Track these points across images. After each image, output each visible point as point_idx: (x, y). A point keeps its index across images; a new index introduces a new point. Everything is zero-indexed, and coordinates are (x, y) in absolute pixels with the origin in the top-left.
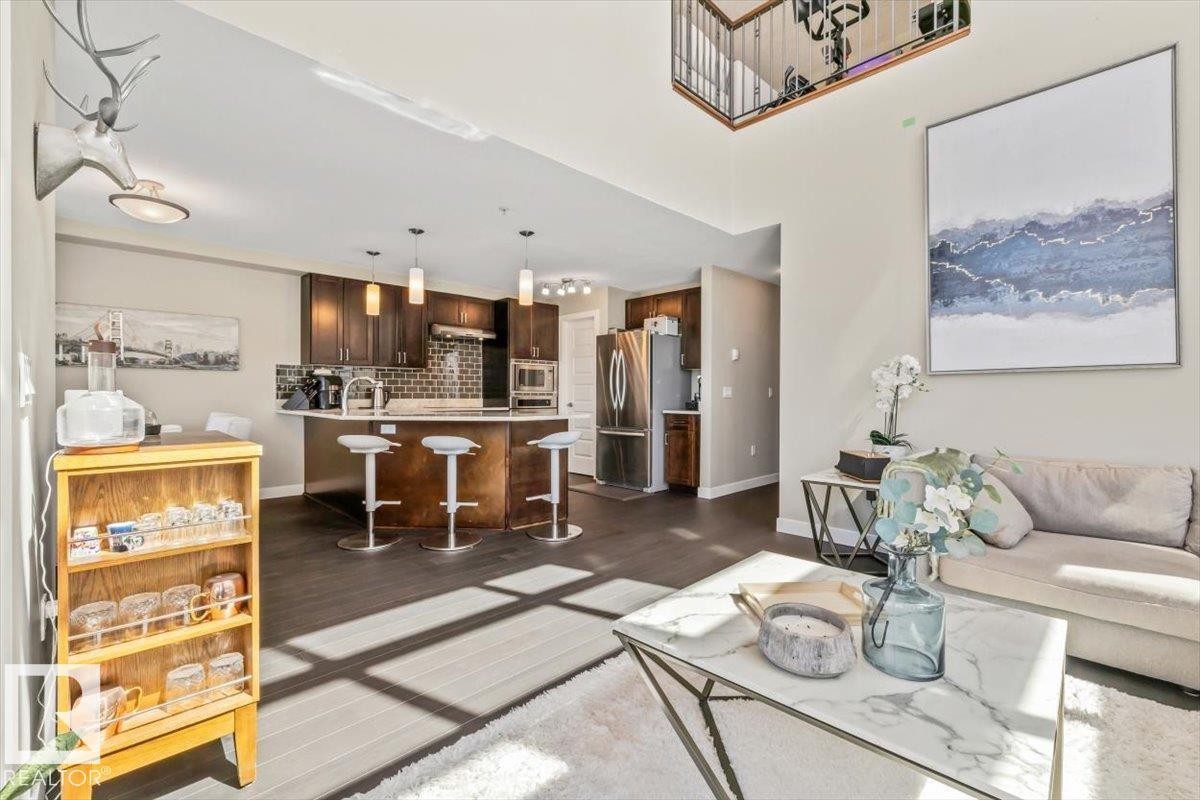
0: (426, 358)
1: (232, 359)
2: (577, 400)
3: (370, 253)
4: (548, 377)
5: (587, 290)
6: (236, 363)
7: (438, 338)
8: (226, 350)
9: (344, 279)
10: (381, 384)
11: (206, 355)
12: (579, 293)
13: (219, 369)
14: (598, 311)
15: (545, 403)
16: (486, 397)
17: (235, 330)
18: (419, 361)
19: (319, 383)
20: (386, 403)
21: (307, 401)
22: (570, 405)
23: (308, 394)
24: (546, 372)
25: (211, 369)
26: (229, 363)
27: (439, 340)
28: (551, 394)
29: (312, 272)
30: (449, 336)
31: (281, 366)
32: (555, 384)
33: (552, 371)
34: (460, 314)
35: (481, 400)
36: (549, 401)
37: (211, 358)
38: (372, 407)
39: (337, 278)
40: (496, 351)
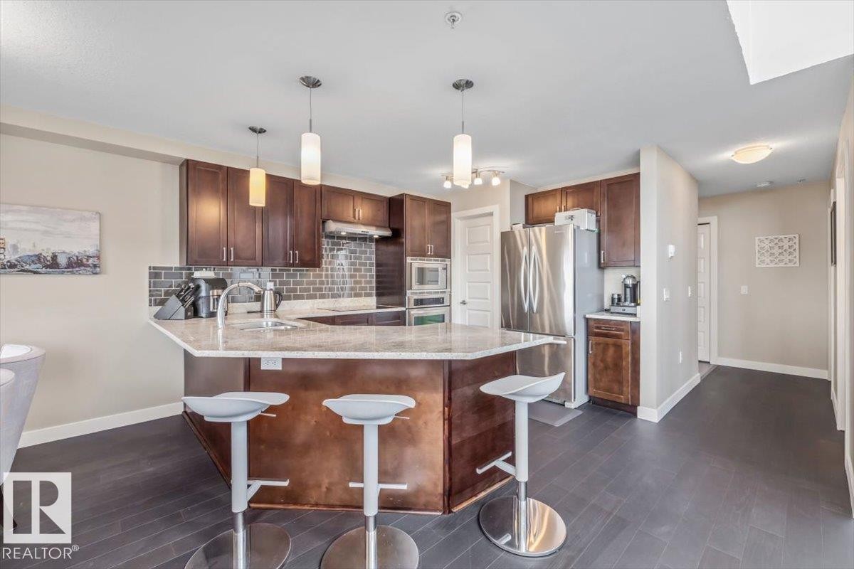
0: (321, 257)
1: (91, 261)
2: (470, 298)
3: (253, 130)
4: (442, 274)
5: (496, 181)
6: (95, 266)
7: (331, 236)
8: (81, 250)
9: (228, 168)
10: (270, 285)
11: (54, 257)
12: (487, 183)
13: (72, 273)
14: (497, 206)
15: (439, 301)
16: (378, 295)
17: (94, 227)
18: (313, 261)
19: (198, 287)
20: (277, 306)
21: (183, 310)
22: (464, 303)
23: (183, 301)
24: (440, 269)
25: (63, 273)
26: (88, 266)
27: (333, 237)
28: (444, 292)
29: (189, 158)
30: (343, 234)
31: (154, 268)
32: (448, 282)
33: (445, 269)
34: (354, 210)
35: (374, 298)
36: (443, 299)
37: (62, 260)
38: (262, 311)
39: (220, 167)
40: (391, 249)
